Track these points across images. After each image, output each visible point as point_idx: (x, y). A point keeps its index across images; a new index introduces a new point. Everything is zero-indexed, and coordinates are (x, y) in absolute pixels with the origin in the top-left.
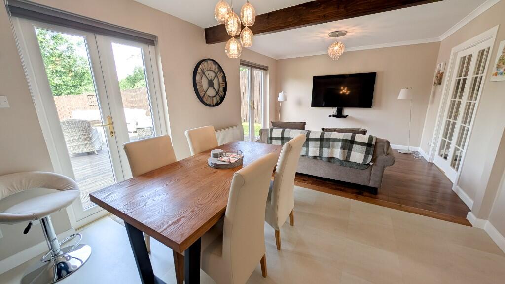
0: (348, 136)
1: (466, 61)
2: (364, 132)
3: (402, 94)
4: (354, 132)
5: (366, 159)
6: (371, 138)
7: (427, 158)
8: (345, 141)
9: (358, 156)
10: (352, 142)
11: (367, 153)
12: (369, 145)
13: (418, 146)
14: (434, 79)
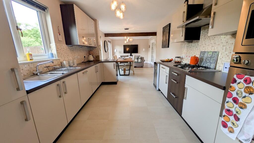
0: (138, 57)
1: (152, 43)
2: (140, 56)
3: (144, 50)
4: (138, 56)
5: (141, 61)
6: (141, 57)
7: (149, 63)
8: (137, 58)
9: (139, 61)
10: (138, 58)
11: (141, 60)
12: (141, 58)
13: (148, 61)
14: (149, 47)
